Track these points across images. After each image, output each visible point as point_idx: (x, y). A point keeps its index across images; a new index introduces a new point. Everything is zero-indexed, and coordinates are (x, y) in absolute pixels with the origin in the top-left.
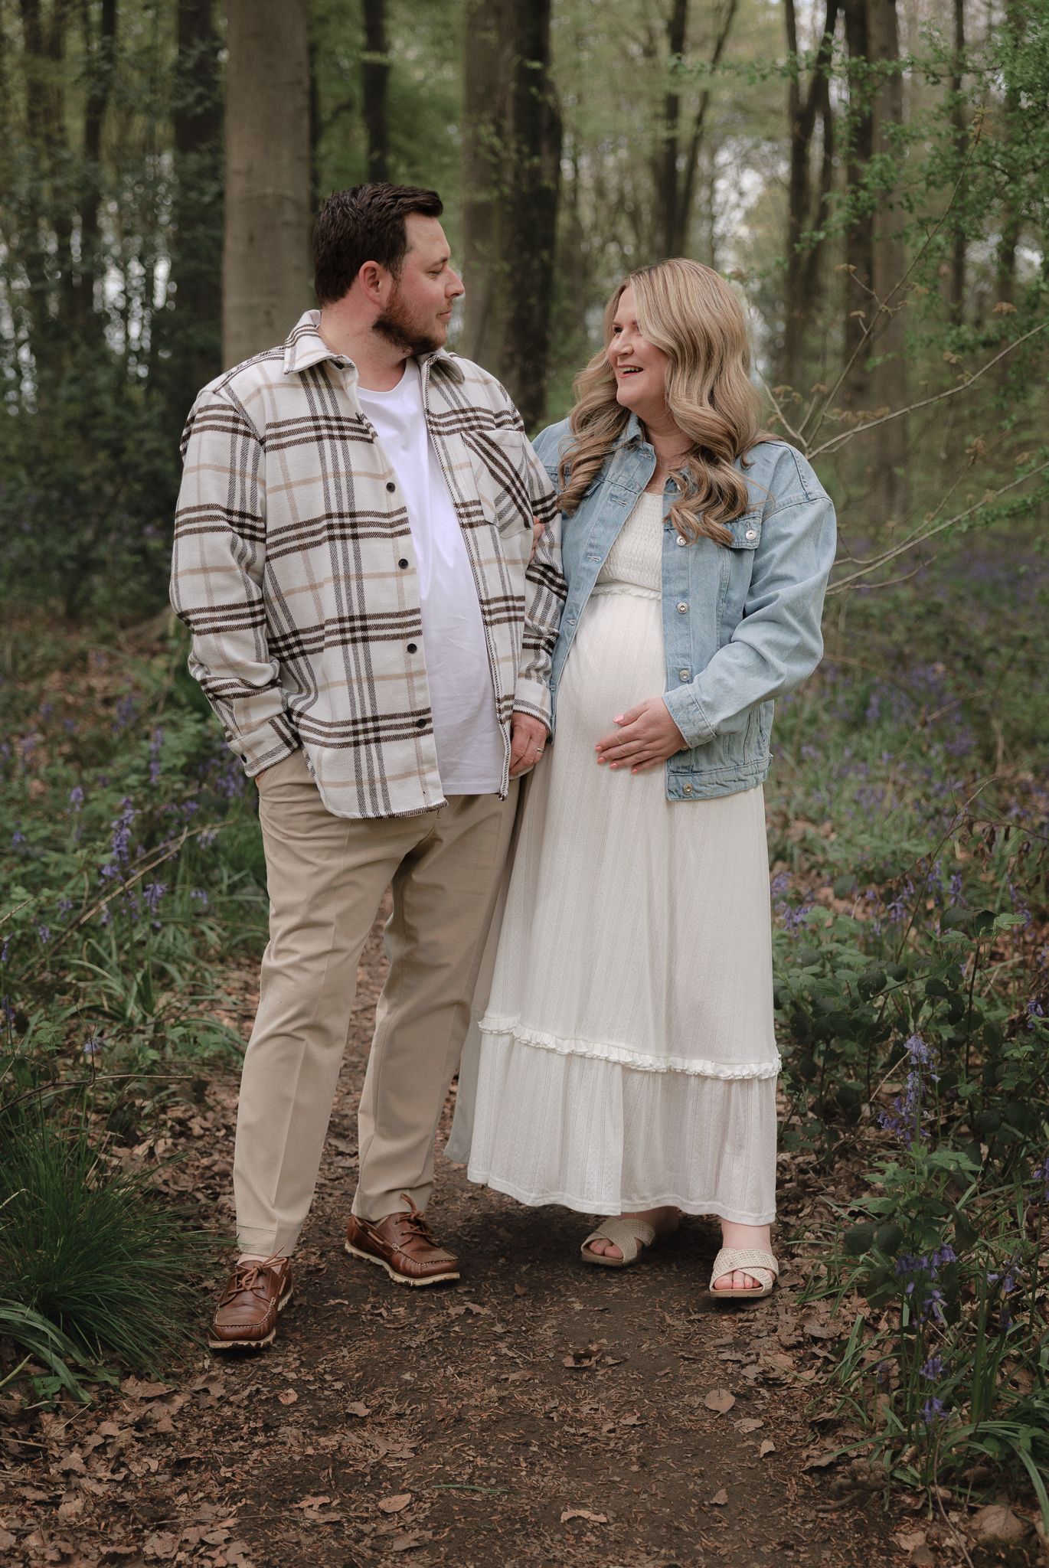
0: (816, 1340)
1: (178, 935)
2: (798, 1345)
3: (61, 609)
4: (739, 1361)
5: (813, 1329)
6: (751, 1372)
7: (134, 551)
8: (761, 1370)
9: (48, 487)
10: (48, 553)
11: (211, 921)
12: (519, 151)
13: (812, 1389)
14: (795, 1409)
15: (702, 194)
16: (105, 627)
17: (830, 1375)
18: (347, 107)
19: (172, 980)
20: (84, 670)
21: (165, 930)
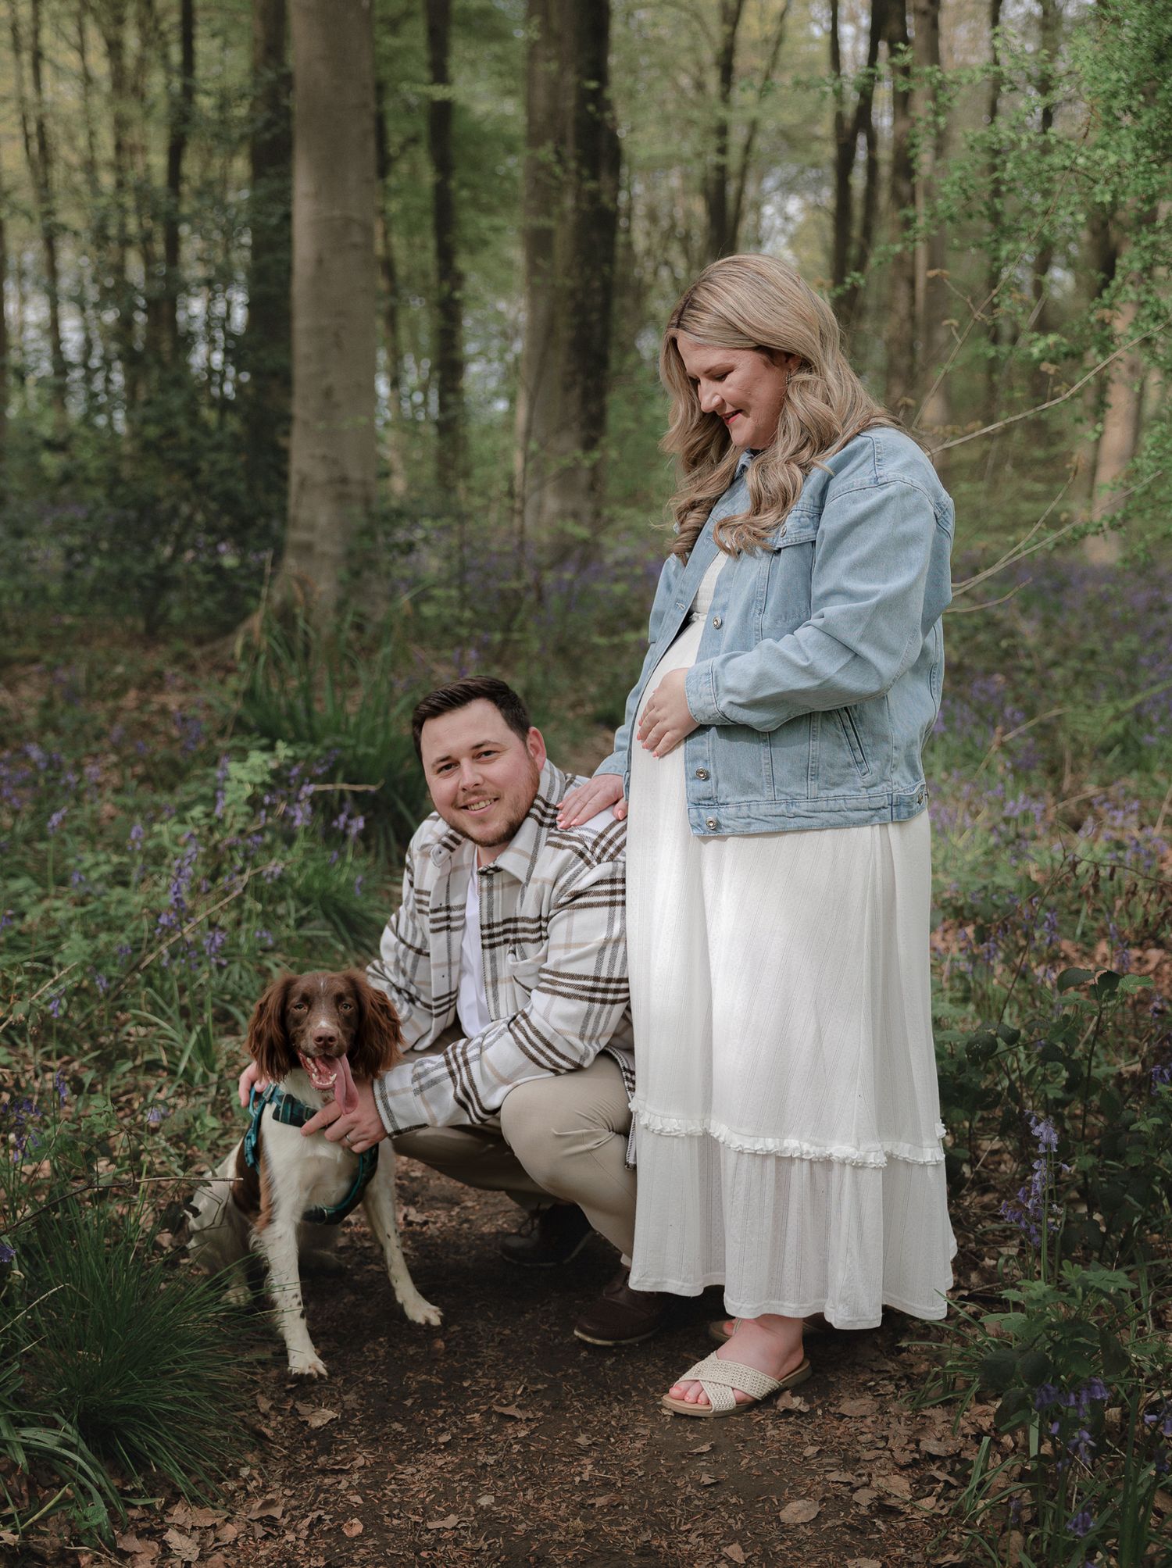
0: (932, 1458)
1: (244, 975)
2: (914, 1464)
3: (141, 625)
4: (850, 1484)
5: (931, 1445)
6: (864, 1497)
7: (207, 570)
8: (875, 1494)
9: (125, 507)
10: (126, 572)
11: (278, 957)
12: (578, 173)
13: (933, 1520)
14: (916, 1546)
15: (748, 220)
16: (180, 645)
17: (953, 1504)
18: (414, 140)
19: (237, 1023)
20: (159, 689)
21: (231, 967)
